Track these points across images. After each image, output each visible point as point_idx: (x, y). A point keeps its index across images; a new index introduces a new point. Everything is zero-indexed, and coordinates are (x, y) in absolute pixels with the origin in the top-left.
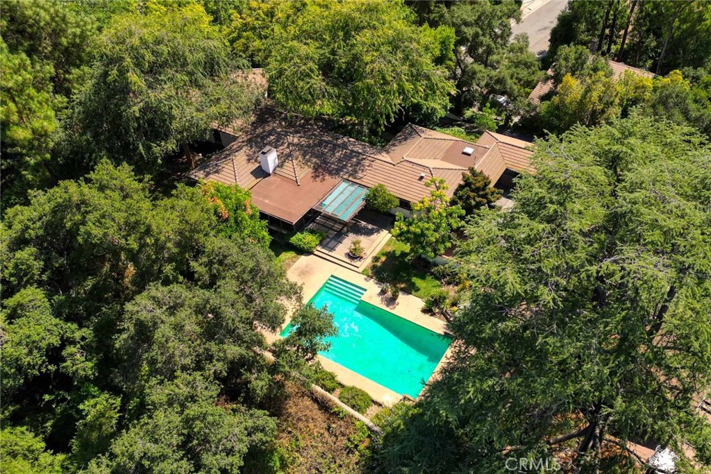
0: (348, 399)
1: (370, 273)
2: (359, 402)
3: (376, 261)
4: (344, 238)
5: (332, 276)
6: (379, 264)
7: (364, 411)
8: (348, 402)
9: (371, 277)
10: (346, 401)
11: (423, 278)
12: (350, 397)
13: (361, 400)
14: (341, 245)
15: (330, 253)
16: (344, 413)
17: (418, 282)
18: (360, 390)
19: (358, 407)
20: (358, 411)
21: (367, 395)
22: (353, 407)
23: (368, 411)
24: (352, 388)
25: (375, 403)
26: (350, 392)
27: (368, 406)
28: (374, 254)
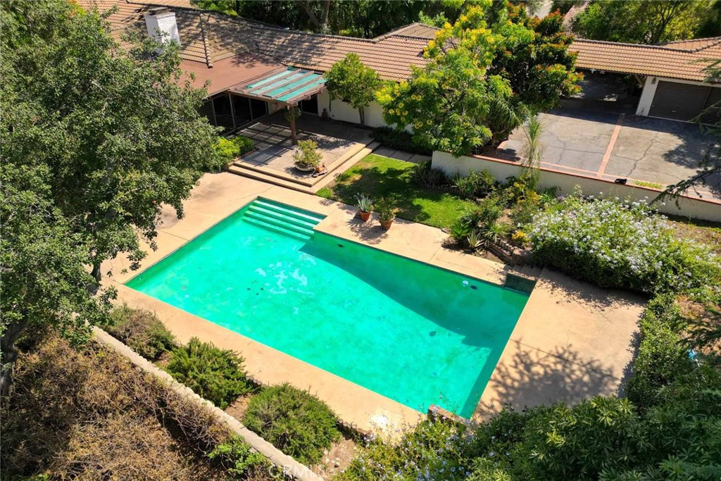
0: (267, 419)
1: (332, 194)
2: (299, 429)
3: (343, 180)
4: (284, 152)
5: (259, 198)
6: (348, 183)
7: (314, 453)
8: (266, 427)
9: (334, 200)
10: (259, 423)
11: (436, 198)
12: (272, 412)
13: (306, 420)
14: (278, 159)
15: (258, 168)
16: (250, 460)
17: (427, 205)
18: (304, 395)
19: (296, 443)
20: (296, 455)
21: (324, 408)
22: (281, 442)
23: (328, 456)
24: (282, 390)
25: (348, 433)
26: (275, 398)
27: (325, 442)
28: (341, 171)
